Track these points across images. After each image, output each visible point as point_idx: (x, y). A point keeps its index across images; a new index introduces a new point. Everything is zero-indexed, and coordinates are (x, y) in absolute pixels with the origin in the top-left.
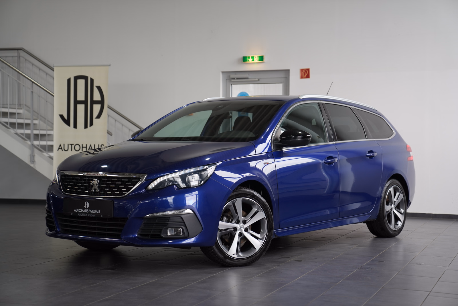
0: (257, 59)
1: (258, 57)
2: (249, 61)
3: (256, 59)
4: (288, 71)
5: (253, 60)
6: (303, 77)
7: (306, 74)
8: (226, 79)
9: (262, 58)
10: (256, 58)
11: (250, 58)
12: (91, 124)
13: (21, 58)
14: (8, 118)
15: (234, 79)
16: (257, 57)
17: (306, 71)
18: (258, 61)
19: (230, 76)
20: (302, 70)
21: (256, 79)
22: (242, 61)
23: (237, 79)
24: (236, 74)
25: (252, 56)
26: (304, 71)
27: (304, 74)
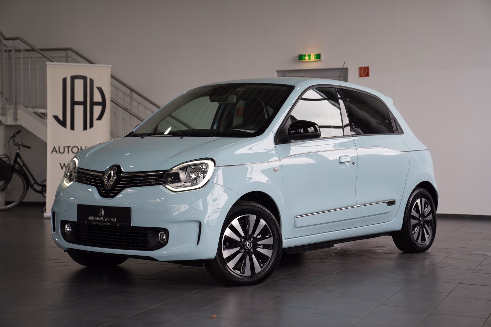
0: (314, 57)
1: (315, 55)
2: (305, 59)
3: (313, 58)
4: (346, 69)
5: (310, 59)
6: (362, 75)
7: (364, 72)
9: (318, 57)
10: (312, 56)
11: (307, 56)
12: (92, 126)
13: (69, 59)
17: (365, 70)
18: (315, 59)
19: (285, 75)
20: (361, 69)
22: (298, 59)
24: (291, 73)
25: (309, 54)
26: (363, 69)
27: (364, 73)
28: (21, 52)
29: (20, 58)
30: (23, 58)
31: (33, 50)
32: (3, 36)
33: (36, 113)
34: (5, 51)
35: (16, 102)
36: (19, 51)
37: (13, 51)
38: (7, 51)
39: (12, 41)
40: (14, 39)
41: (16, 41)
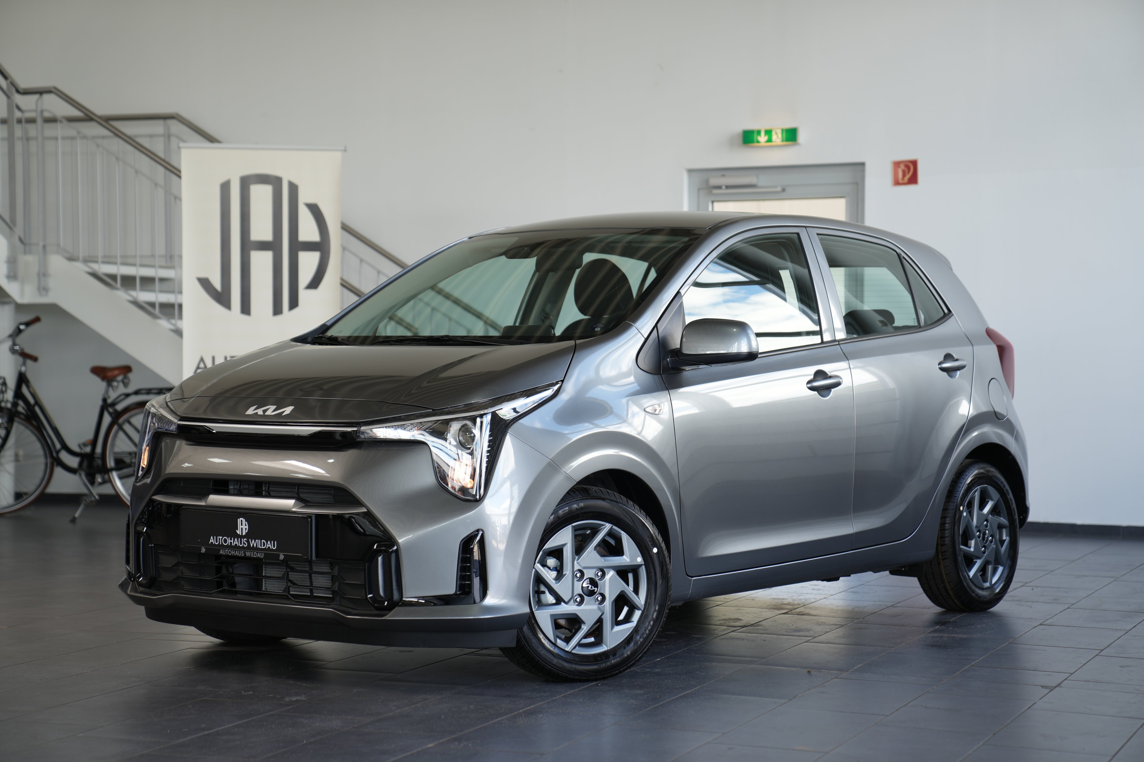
0: (780, 136)
1: (782, 130)
2: (758, 142)
3: (777, 138)
4: (861, 165)
5: (770, 140)
6: (901, 181)
7: (906, 173)
8: (699, 190)
9: (791, 135)
10: (776, 133)
11: (763, 133)
12: (294, 303)
13: (174, 140)
14: (154, 291)
15: (719, 187)
16: (779, 132)
17: (908, 167)
18: (782, 141)
19: (707, 181)
20: (897, 164)
21: (776, 187)
22: (740, 140)
23: (727, 187)
24: (723, 176)
25: (768, 127)
26: (902, 167)
27: (904, 175)
28: (59, 125)
29: (56, 139)
30: (64, 138)
31: (89, 117)
32: (13, 84)
33: (95, 275)
34: (19, 121)
35: (44, 247)
36: (52, 120)
37: (39, 121)
38: (23, 121)
39: (36, 97)
40: (41, 92)
41: (46, 97)
